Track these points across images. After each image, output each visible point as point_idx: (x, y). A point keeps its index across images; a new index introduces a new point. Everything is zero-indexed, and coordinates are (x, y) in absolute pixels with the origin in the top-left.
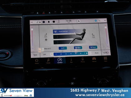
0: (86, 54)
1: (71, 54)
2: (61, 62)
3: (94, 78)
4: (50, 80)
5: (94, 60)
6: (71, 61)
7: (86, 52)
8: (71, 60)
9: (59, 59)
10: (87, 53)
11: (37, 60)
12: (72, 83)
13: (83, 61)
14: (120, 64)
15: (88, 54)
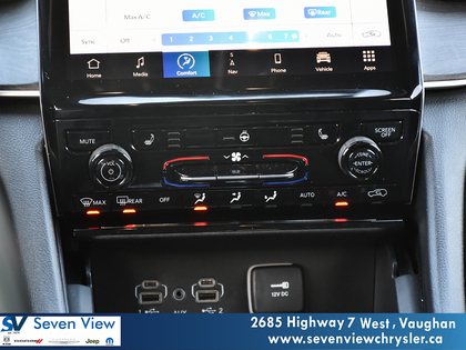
0: (290, 40)
1: (231, 38)
2: (192, 70)
3: (324, 137)
4: (148, 143)
5: (324, 64)
6: (233, 68)
7: (290, 33)
8: (232, 63)
9: (182, 60)
10: (294, 36)
11: (94, 64)
12: (236, 157)
13: (278, 67)
14: (428, 79)
15: (297, 40)
